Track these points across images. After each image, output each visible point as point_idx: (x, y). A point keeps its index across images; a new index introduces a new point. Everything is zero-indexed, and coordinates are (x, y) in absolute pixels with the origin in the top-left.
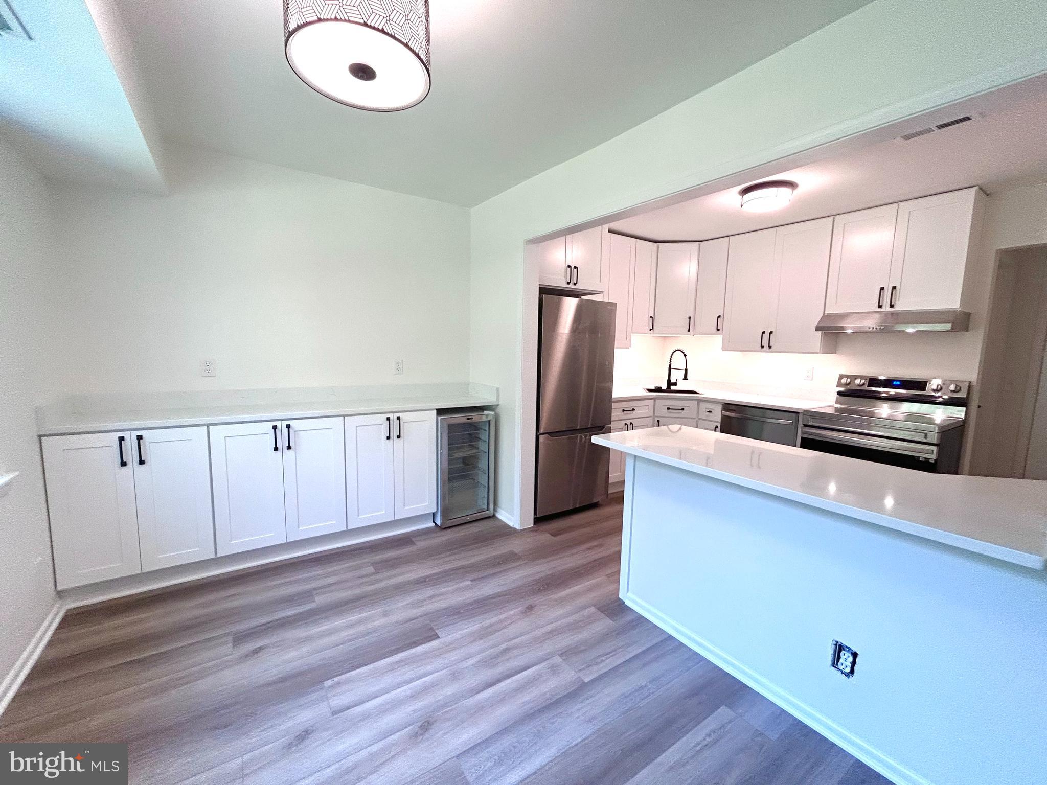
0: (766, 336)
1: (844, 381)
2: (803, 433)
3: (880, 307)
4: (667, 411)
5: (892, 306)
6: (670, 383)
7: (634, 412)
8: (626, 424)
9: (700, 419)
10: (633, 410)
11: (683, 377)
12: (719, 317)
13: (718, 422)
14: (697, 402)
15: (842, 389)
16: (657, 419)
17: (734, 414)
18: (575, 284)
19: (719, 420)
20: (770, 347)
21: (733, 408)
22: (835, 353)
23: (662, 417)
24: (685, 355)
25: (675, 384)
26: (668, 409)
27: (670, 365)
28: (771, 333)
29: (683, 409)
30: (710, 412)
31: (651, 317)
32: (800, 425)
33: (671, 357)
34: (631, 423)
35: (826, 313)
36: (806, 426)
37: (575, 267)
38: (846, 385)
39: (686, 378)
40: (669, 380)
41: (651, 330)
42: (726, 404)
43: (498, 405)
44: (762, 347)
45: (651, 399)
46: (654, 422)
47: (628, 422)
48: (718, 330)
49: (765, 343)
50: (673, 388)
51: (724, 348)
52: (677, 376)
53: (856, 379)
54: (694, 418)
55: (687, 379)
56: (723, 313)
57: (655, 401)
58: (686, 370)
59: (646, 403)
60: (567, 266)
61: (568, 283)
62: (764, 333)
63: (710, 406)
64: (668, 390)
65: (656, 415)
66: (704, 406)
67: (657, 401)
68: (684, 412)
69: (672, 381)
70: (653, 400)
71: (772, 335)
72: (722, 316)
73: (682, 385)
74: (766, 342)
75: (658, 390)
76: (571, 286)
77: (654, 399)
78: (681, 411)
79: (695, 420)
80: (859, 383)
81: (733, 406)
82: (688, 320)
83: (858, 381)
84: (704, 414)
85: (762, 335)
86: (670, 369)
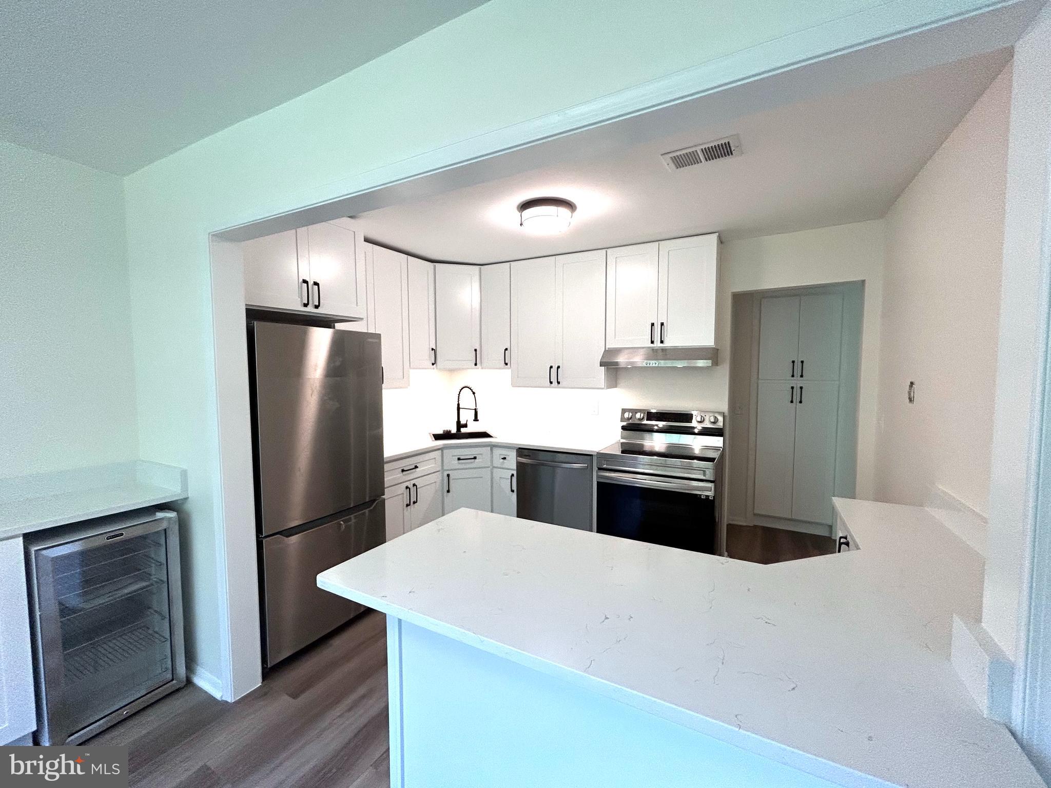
0: (554, 370)
1: (626, 415)
2: (598, 477)
3: (652, 342)
4: (457, 462)
5: (662, 342)
6: (459, 425)
7: (417, 470)
8: (407, 487)
9: (494, 467)
10: (416, 467)
11: (474, 418)
12: (506, 349)
13: (514, 470)
14: (489, 448)
15: (625, 424)
16: (446, 473)
17: (529, 460)
18: (317, 307)
19: (515, 467)
20: (559, 383)
21: (526, 452)
22: (616, 387)
23: (451, 470)
24: (474, 393)
25: (465, 426)
26: (459, 459)
27: (458, 405)
28: (559, 367)
29: (475, 458)
30: (504, 458)
31: (433, 349)
32: (595, 468)
33: (459, 395)
34: (414, 485)
35: (607, 347)
36: (600, 469)
37: (316, 284)
38: (629, 419)
39: (476, 419)
40: (458, 422)
41: (433, 364)
42: (520, 448)
43: (186, 499)
44: (551, 383)
45: (438, 449)
46: (443, 476)
47: (410, 484)
48: (506, 364)
49: (554, 379)
50: (463, 430)
51: (514, 385)
52: (467, 416)
53: (636, 413)
54: (488, 467)
55: (478, 420)
56: (509, 345)
57: (442, 451)
58: (475, 410)
59: (432, 455)
60: (301, 280)
61: (306, 305)
62: (551, 367)
63: (504, 452)
64: (458, 436)
65: (445, 468)
66: (498, 452)
67: (445, 451)
68: (476, 460)
69: (461, 423)
70: (440, 451)
71: (559, 369)
72: (509, 349)
73: (472, 428)
74: (555, 376)
75: (447, 435)
76: (310, 309)
77: (441, 449)
78: (473, 460)
79: (489, 469)
80: (639, 417)
81: (526, 451)
82: (474, 352)
83: (638, 416)
84: (498, 462)
85: (550, 369)
86: (459, 409)
